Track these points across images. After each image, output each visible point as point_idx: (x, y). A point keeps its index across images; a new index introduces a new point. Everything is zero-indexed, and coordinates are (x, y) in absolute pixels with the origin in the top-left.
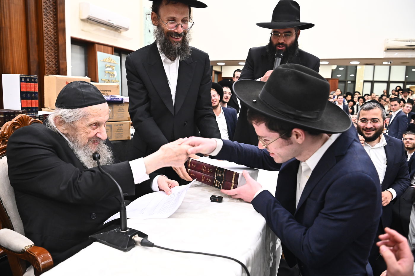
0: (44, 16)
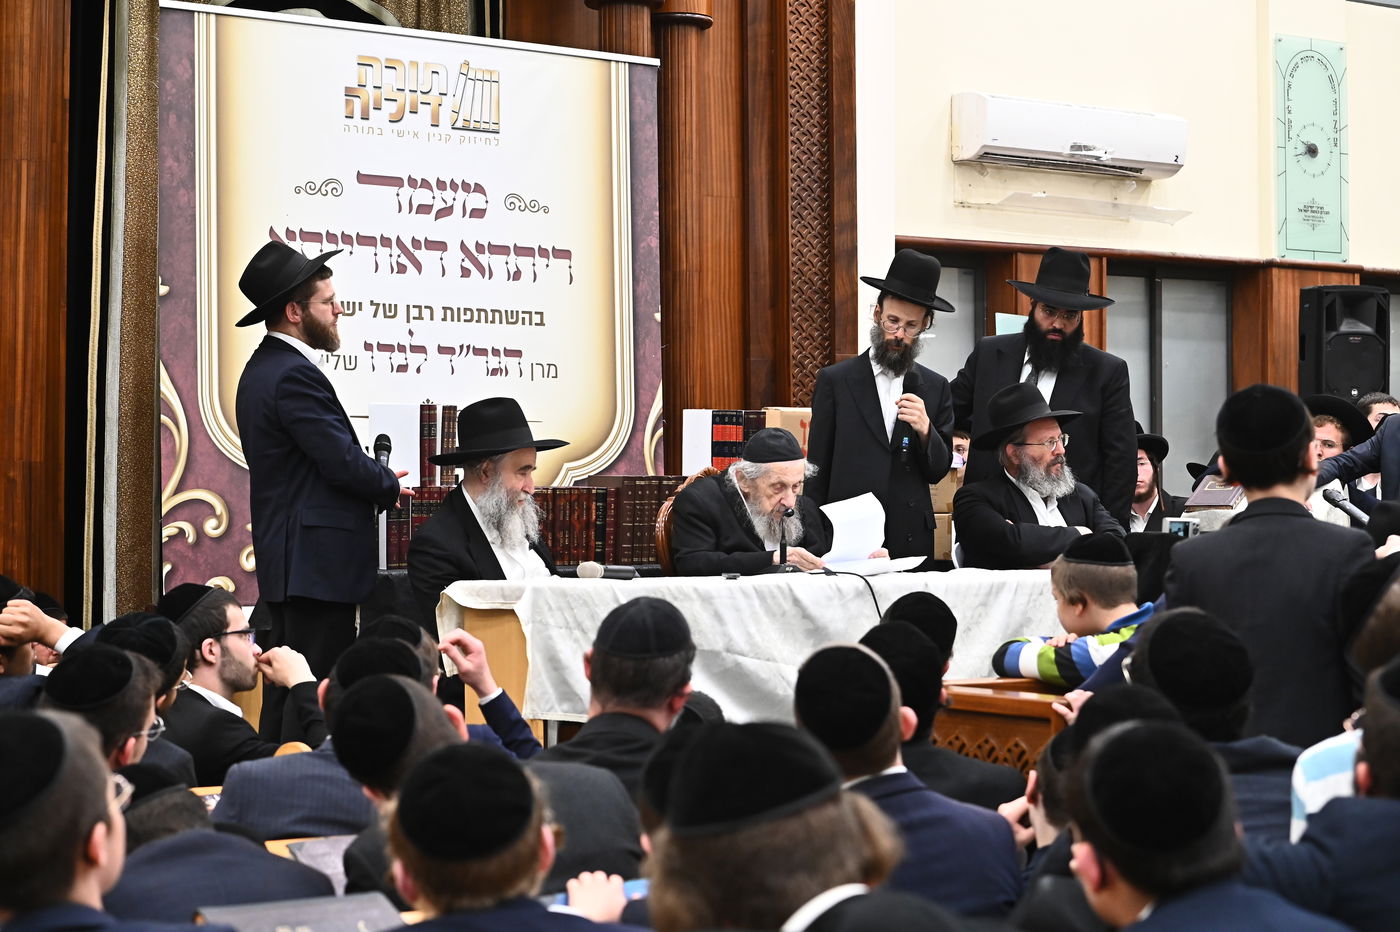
0: (792, 222)
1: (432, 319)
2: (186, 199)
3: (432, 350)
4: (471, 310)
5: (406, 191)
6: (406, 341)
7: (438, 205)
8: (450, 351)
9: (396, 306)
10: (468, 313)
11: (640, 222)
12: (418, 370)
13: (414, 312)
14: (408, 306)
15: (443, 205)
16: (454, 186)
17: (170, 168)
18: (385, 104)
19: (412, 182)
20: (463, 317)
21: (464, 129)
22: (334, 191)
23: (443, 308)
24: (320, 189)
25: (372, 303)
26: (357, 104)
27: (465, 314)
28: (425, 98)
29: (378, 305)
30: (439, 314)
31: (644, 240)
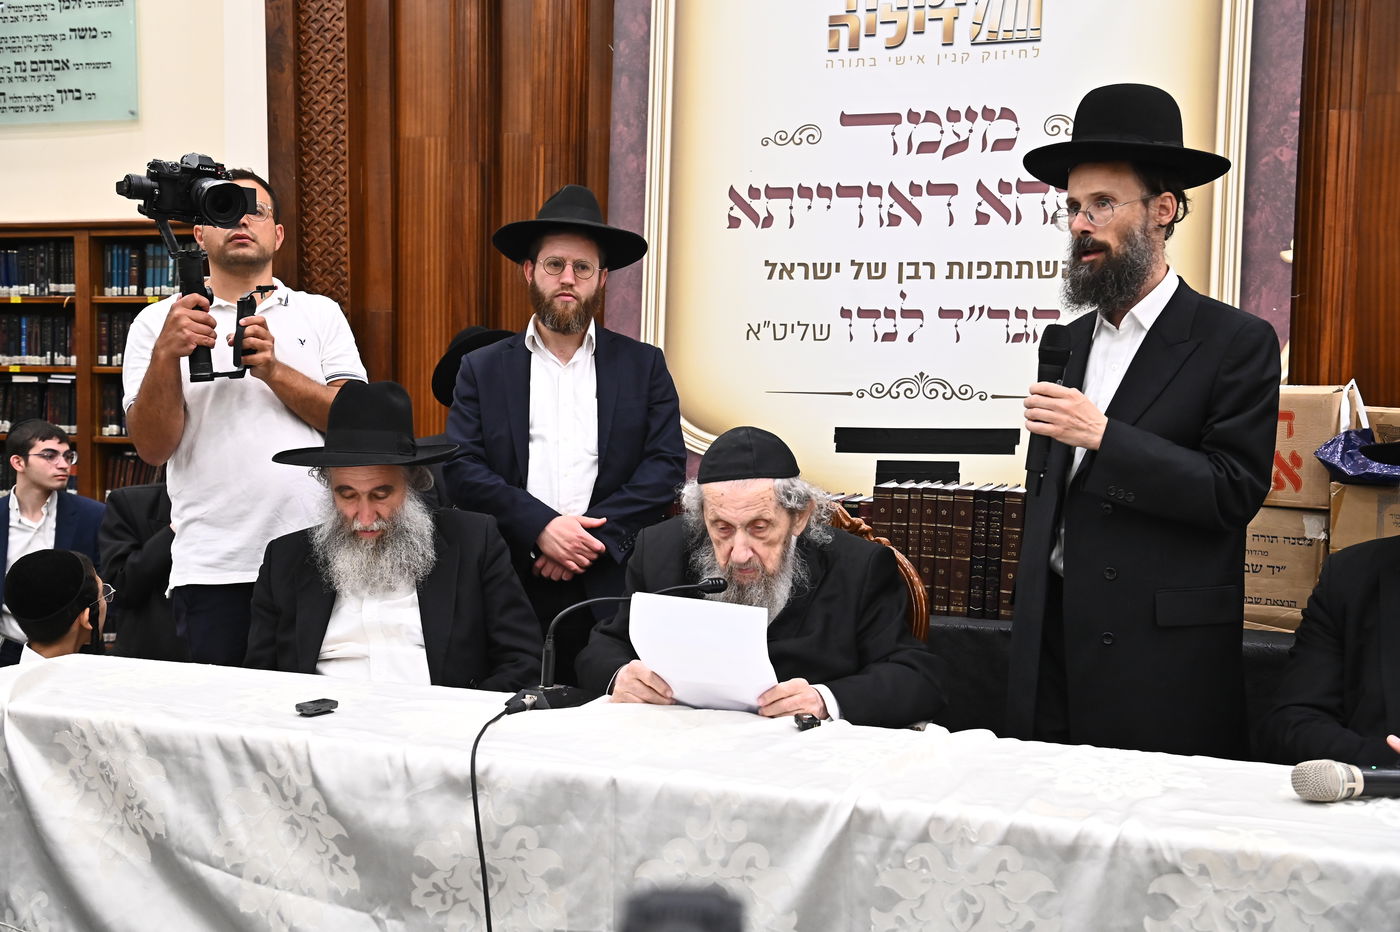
1: (932, 277)
2: (635, 164)
3: (931, 314)
4: (988, 264)
5: (905, 128)
6: (897, 305)
7: (949, 140)
8: (958, 314)
9: (884, 264)
10: (984, 268)
11: (1262, 129)
12: (911, 339)
13: (909, 271)
14: (901, 264)
15: (955, 140)
16: (971, 115)
17: (620, 133)
18: (880, 28)
19: (913, 117)
20: (975, 273)
21: (989, 42)
22: (811, 139)
23: (949, 263)
24: (792, 138)
25: (853, 263)
26: (844, 34)
27: (979, 269)
28: (936, 13)
29: (861, 265)
30: (942, 270)
31: (1267, 154)
